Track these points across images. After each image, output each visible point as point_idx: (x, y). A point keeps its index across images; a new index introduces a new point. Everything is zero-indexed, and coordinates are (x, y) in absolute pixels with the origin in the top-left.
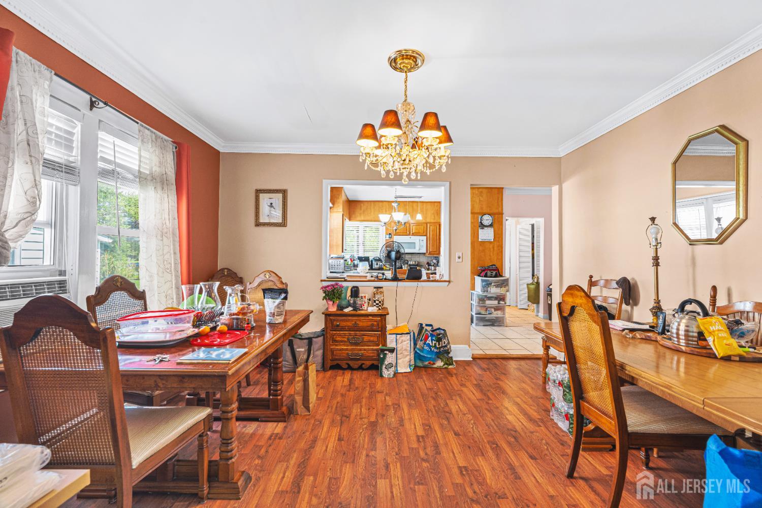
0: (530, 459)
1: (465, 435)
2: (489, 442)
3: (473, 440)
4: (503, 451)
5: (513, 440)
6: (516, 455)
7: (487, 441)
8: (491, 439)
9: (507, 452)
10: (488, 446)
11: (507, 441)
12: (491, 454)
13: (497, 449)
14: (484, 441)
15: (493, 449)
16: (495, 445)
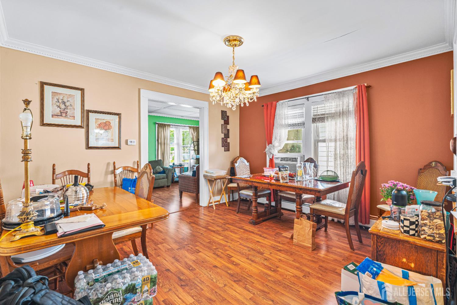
0: (169, 269)
1: (210, 268)
2: (195, 269)
3: (204, 267)
4: (184, 267)
5: (182, 277)
6: (177, 268)
7: (196, 270)
8: (194, 272)
9: (182, 268)
10: (194, 267)
11: (184, 275)
12: (190, 263)
13: (189, 267)
14: (198, 269)
15: (191, 266)
16: (190, 269)
